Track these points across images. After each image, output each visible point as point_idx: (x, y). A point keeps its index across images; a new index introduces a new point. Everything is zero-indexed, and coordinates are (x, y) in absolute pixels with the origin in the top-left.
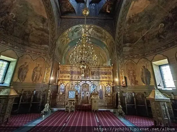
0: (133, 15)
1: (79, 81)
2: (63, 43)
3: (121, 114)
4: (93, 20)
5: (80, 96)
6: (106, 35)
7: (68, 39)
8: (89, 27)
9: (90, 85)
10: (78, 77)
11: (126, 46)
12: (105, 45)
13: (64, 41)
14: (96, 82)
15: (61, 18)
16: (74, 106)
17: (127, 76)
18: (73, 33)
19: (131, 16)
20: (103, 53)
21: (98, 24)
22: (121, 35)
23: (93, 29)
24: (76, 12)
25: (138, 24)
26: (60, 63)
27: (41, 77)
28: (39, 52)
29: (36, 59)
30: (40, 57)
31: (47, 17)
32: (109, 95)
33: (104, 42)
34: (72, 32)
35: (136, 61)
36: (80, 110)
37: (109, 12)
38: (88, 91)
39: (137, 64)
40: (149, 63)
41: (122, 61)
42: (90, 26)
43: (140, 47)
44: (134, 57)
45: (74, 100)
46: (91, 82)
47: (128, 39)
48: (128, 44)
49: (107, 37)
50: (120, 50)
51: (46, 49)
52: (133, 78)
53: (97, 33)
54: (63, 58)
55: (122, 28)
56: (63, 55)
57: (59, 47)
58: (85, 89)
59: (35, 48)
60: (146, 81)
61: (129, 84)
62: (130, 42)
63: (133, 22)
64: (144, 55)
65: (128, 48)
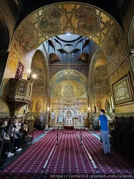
1: (64, 110)
2: (52, 83)
3: (91, 130)
5: (66, 120)
6: (82, 76)
7: (55, 79)
9: (72, 112)
10: (64, 107)
11: (96, 85)
12: (82, 82)
14: (76, 110)
15: (51, 65)
16: (63, 126)
17: (96, 106)
19: (98, 66)
20: (81, 86)
21: (77, 69)
22: (92, 78)
23: (73, 72)
24: (61, 61)
25: (103, 71)
26: (51, 97)
27: (41, 108)
28: (38, 92)
29: (37, 97)
30: (39, 95)
31: (42, 69)
32: (86, 119)
33: (82, 80)
34: (59, 75)
35: (102, 96)
36: (66, 129)
37: (84, 59)
38: (71, 116)
39: (102, 98)
40: (109, 98)
41: (93, 95)
43: (104, 86)
44: (101, 93)
45: (62, 123)
46: (73, 110)
47: (97, 80)
48: (97, 84)
50: (92, 88)
51: (42, 89)
52: (100, 107)
53: (76, 74)
54: (52, 92)
55: (93, 73)
56: (52, 90)
58: (69, 115)
60: (108, 109)
61: (97, 111)
62: (98, 83)
63: (100, 69)
64: (107, 92)
65: (97, 86)
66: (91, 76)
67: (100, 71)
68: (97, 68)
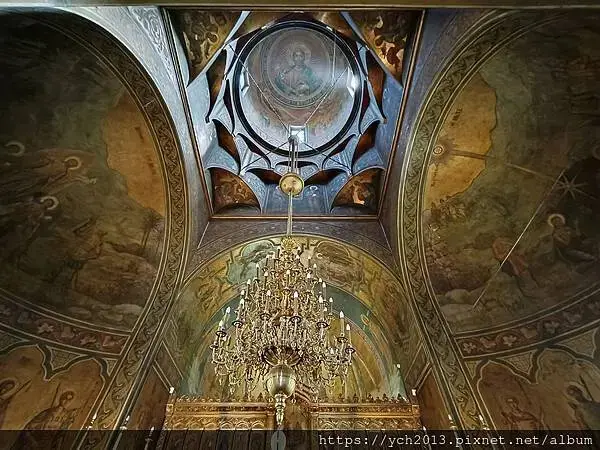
0: (442, 201)
2: (203, 300)
4: (313, 223)
6: (362, 265)
7: (226, 286)
8: (303, 245)
11: (450, 301)
12: (364, 308)
13: (209, 293)
15: (212, 220)
18: (246, 264)
19: (438, 204)
20: (361, 341)
22: (419, 263)
23: (316, 251)
25: (468, 224)
26: (172, 389)
28: (94, 335)
29: (67, 367)
30: (91, 355)
31: (163, 213)
33: (361, 295)
34: (244, 261)
37: (362, 202)
41: (457, 364)
42: (305, 241)
43: (511, 301)
44: (502, 346)
47: (449, 274)
48: (455, 294)
49: (367, 275)
51: (128, 320)
53: (332, 265)
54: (196, 363)
55: (417, 241)
56: (195, 351)
57: (184, 313)
59: (81, 317)
62: (462, 287)
63: (449, 218)
64: (544, 334)
65: (463, 308)
66: (409, 258)
67: (451, 224)
68: (436, 215)
